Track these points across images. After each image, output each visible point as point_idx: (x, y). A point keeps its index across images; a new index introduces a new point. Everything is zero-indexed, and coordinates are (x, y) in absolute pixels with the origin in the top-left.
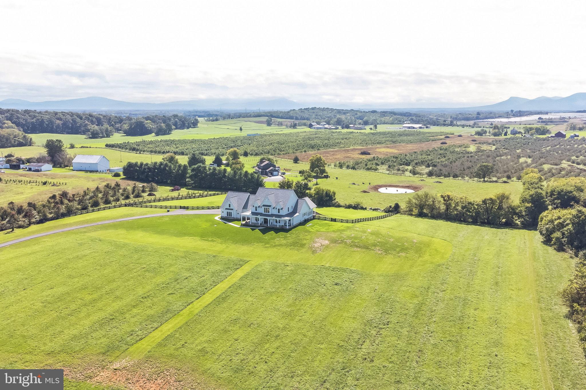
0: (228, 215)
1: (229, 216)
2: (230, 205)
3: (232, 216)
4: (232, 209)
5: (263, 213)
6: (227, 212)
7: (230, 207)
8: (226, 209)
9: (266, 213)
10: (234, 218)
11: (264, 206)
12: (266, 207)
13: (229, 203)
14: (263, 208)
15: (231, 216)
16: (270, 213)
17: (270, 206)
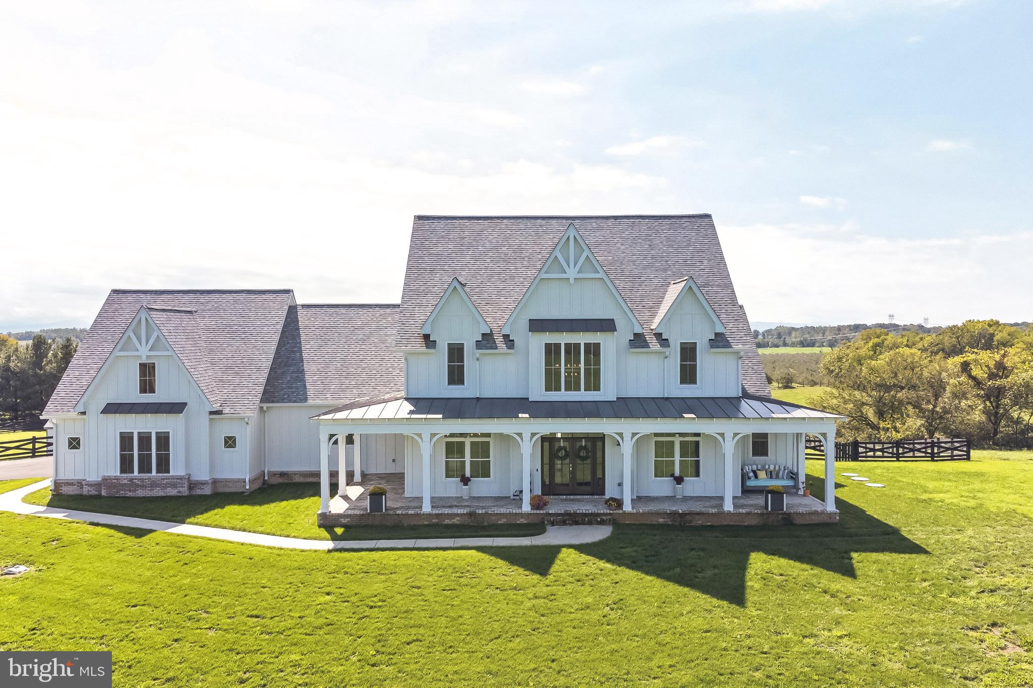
0: (126, 464)
1: (145, 467)
2: (147, 372)
3: (177, 469)
4: (176, 408)
5: (538, 392)
6: (126, 440)
7: (147, 386)
8: (112, 409)
9: (563, 395)
10: (192, 485)
11: (537, 326)
12: (563, 339)
13: (144, 353)
14: (538, 343)
15: (164, 464)
16: (608, 392)
17: (607, 326)
